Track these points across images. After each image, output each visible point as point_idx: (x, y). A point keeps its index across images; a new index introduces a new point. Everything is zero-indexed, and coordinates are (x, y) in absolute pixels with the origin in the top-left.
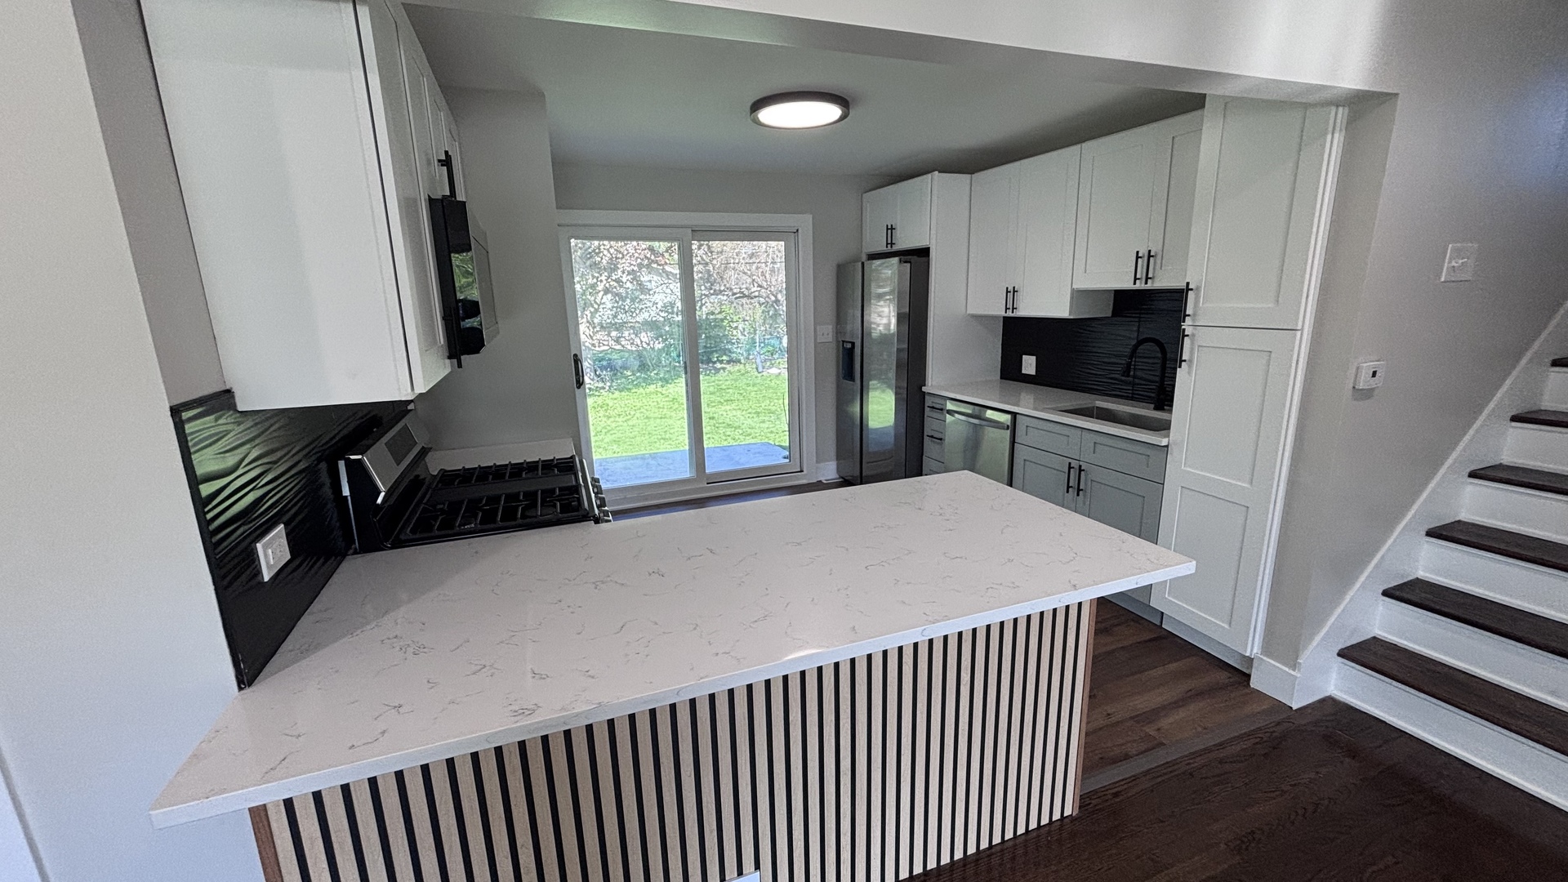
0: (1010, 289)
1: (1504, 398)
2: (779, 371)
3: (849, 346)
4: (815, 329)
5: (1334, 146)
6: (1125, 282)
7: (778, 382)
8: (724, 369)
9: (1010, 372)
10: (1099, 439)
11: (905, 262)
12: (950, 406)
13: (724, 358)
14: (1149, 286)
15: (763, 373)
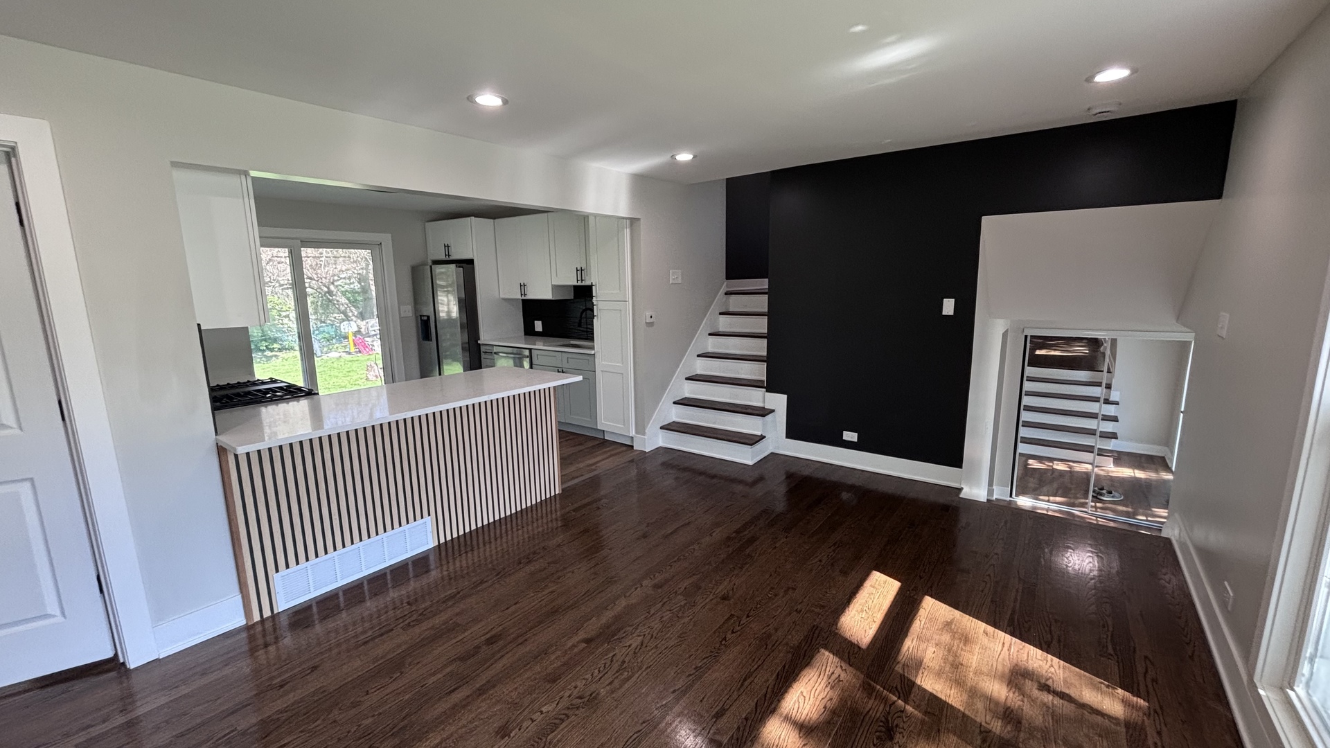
0: (522, 284)
1: (704, 328)
2: (340, 354)
3: (425, 318)
4: (399, 308)
5: (627, 232)
6: (573, 281)
7: (341, 363)
8: (276, 356)
9: (529, 331)
10: (570, 355)
11: (459, 267)
12: (495, 349)
13: (275, 346)
14: (583, 284)
15: (323, 357)
